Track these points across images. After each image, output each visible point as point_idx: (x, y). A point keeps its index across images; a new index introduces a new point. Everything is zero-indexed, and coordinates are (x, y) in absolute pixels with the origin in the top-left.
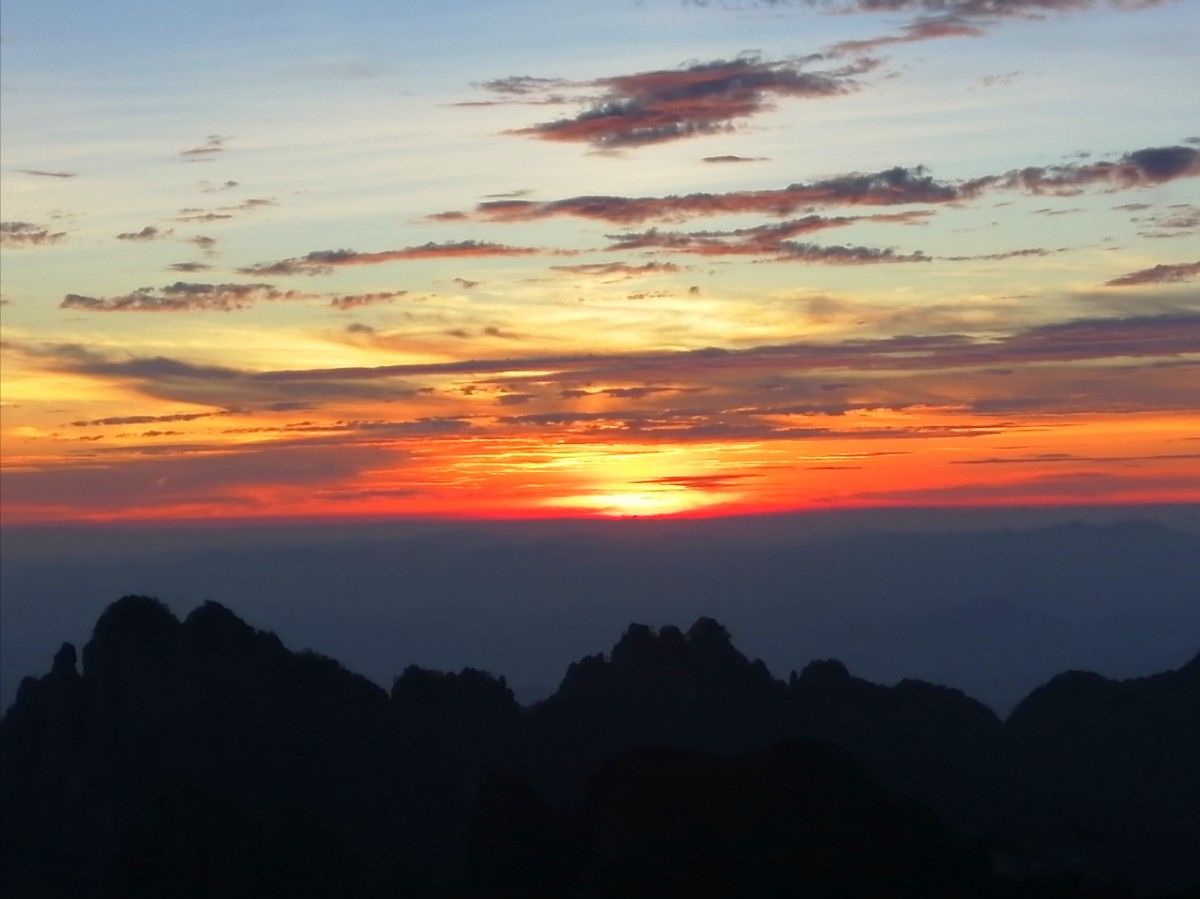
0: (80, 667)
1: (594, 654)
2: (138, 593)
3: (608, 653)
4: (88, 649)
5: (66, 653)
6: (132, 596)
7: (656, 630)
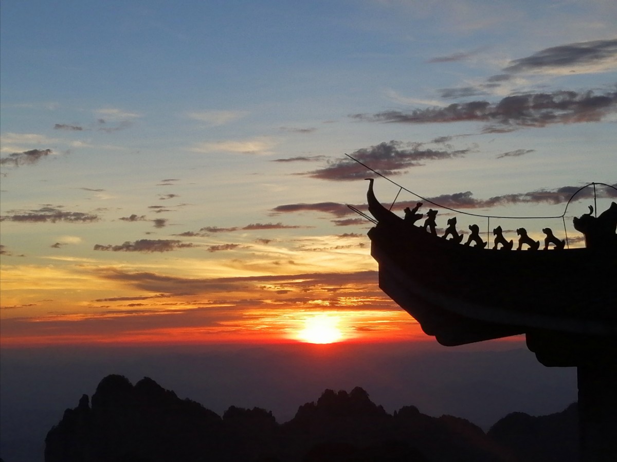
0: (90, 405)
1: (310, 402)
2: (116, 373)
3: (316, 402)
4: (94, 397)
5: (85, 399)
6: (113, 375)
7: (337, 391)
